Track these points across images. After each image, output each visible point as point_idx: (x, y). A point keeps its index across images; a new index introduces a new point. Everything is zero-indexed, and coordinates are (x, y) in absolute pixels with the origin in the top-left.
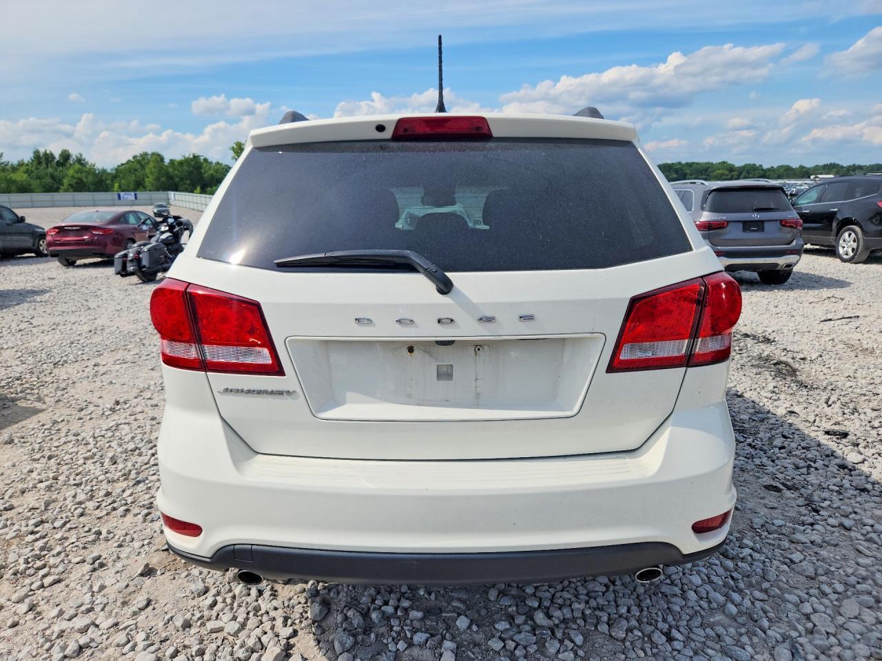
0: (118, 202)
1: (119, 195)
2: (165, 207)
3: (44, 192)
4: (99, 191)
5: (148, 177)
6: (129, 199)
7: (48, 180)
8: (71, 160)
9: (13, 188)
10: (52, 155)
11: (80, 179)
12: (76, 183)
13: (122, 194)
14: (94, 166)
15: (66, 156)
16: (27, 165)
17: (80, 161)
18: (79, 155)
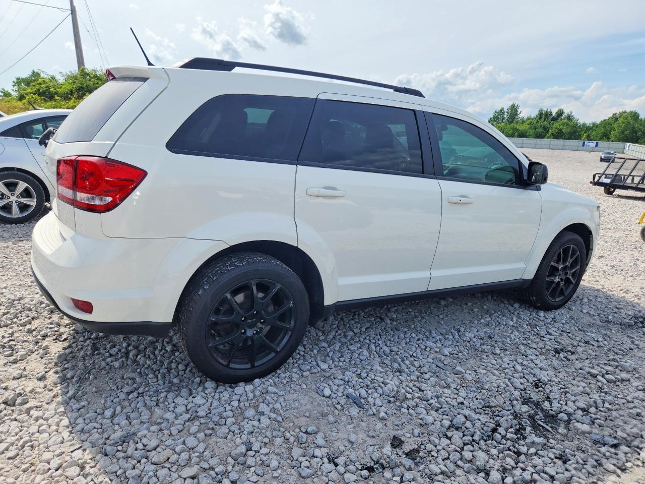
0: (582, 148)
1: (584, 143)
2: (612, 154)
3: (535, 138)
4: (572, 139)
5: (614, 130)
6: (591, 146)
7: (540, 130)
8: (563, 116)
9: (516, 134)
10: (551, 112)
11: (561, 130)
12: (558, 132)
13: (586, 142)
14: (577, 120)
15: (560, 113)
16: (533, 119)
17: (569, 118)
18: (569, 113)
